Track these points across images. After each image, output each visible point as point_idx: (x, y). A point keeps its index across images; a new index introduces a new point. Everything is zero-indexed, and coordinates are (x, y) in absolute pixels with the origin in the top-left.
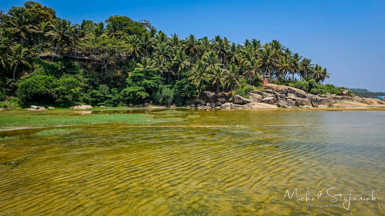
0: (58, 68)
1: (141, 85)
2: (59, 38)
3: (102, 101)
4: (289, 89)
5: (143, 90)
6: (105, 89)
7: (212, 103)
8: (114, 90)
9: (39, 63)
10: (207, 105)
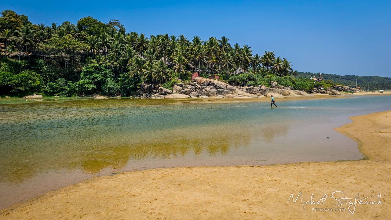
0: (21, 65)
1: (90, 79)
2: (22, 41)
3: (58, 92)
4: (210, 82)
5: (91, 83)
6: (61, 82)
7: (148, 94)
8: (70, 83)
9: (5, 62)
10: (144, 95)
